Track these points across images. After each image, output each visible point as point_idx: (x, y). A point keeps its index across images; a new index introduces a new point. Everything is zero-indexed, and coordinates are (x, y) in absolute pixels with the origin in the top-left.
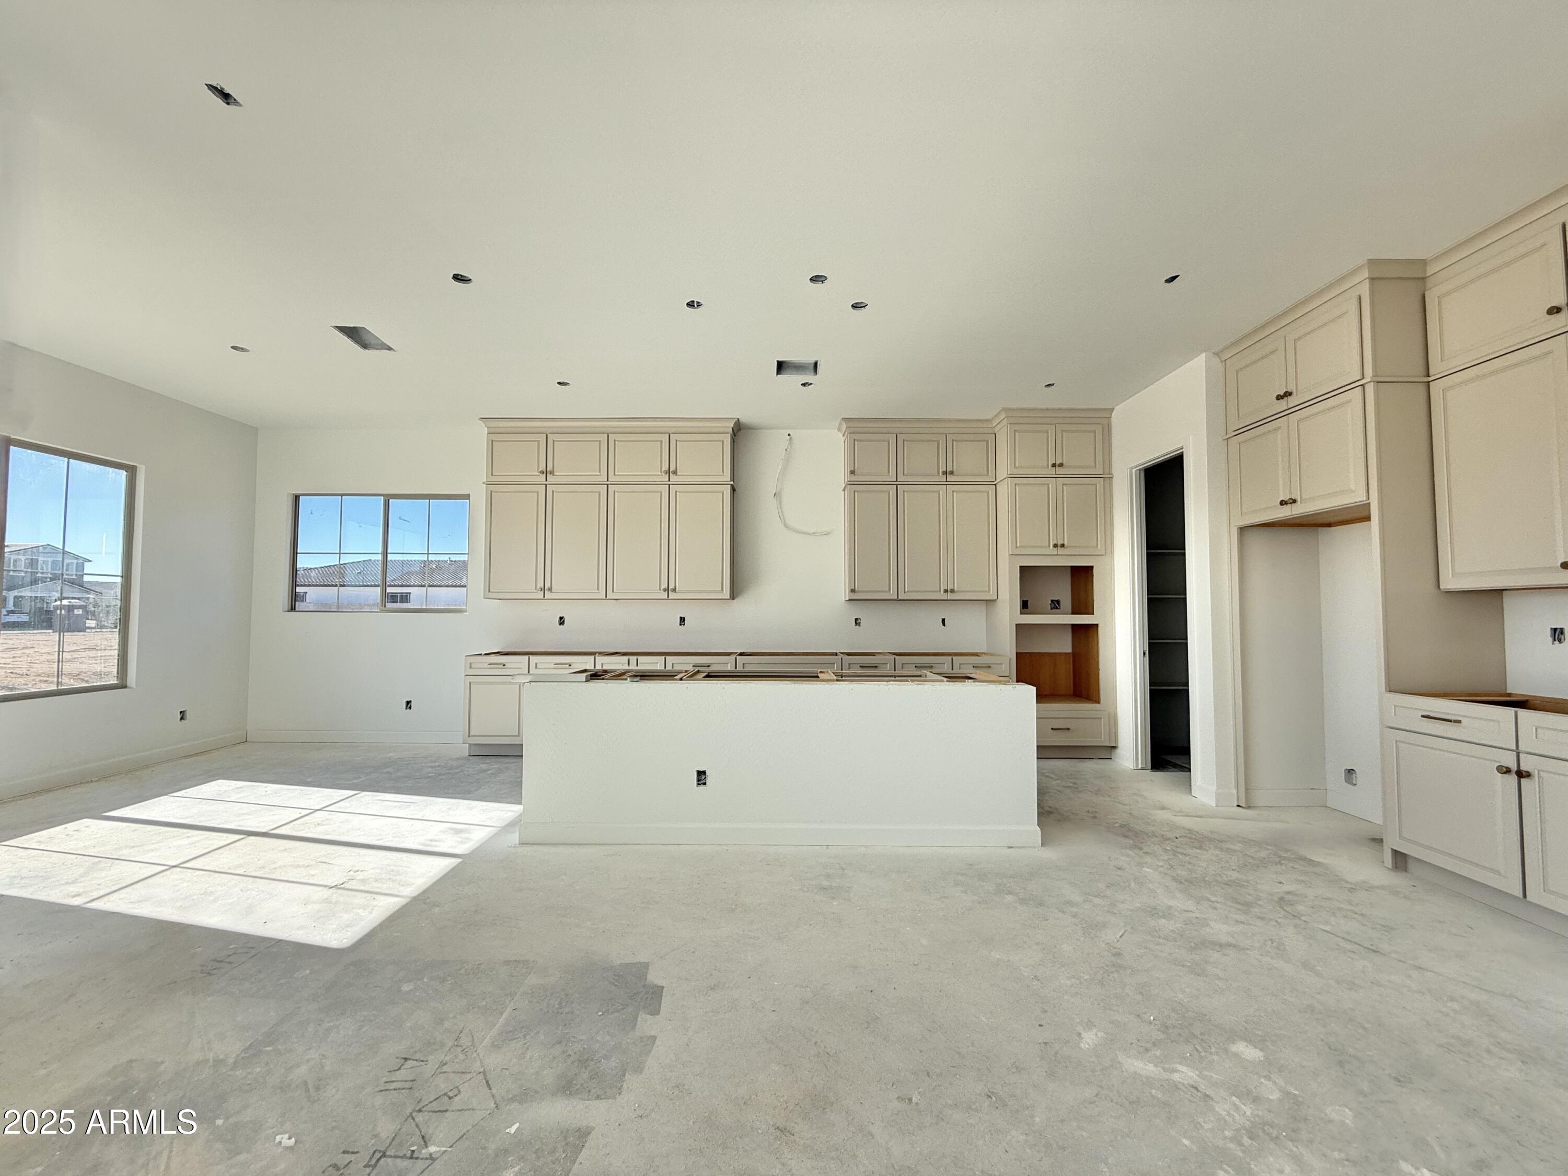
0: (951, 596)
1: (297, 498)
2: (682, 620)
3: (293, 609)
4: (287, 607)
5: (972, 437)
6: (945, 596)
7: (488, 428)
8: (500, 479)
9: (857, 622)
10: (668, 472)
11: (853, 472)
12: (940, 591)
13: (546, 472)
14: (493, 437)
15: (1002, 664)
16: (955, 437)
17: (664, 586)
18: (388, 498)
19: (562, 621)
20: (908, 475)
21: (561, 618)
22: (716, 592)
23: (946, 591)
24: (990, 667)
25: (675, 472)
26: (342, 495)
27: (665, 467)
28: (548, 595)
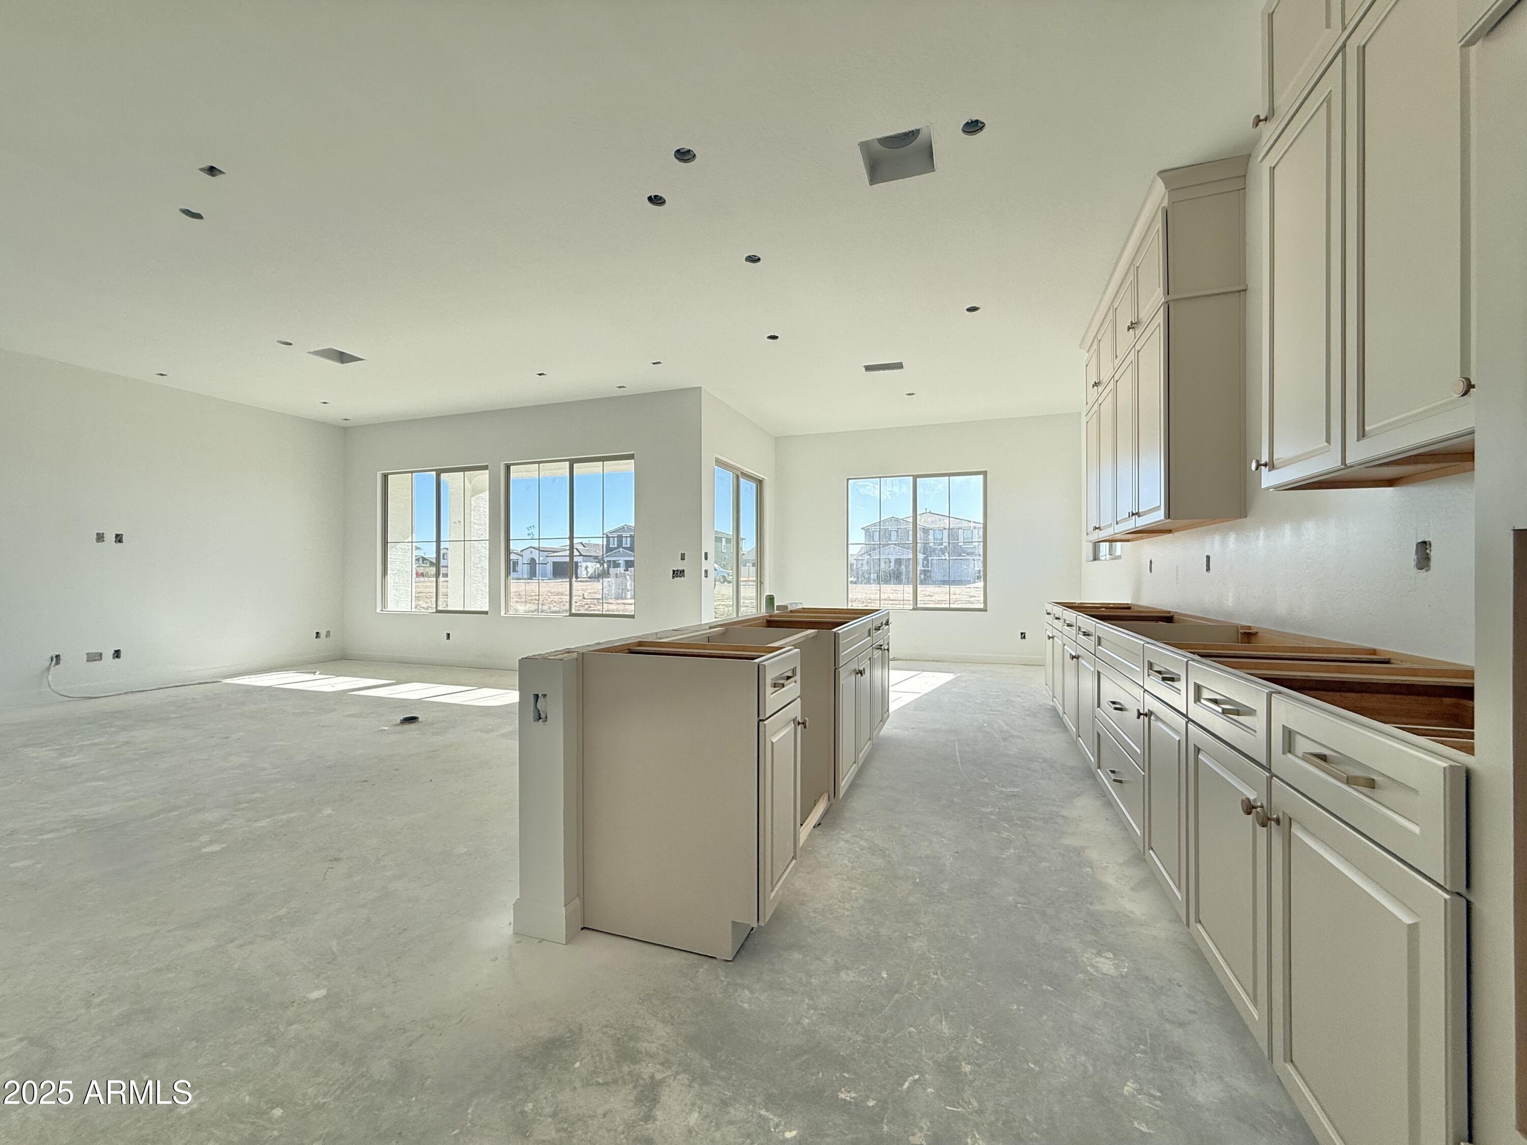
13: (1098, 384)
17: (1133, 508)
28: (1099, 535)
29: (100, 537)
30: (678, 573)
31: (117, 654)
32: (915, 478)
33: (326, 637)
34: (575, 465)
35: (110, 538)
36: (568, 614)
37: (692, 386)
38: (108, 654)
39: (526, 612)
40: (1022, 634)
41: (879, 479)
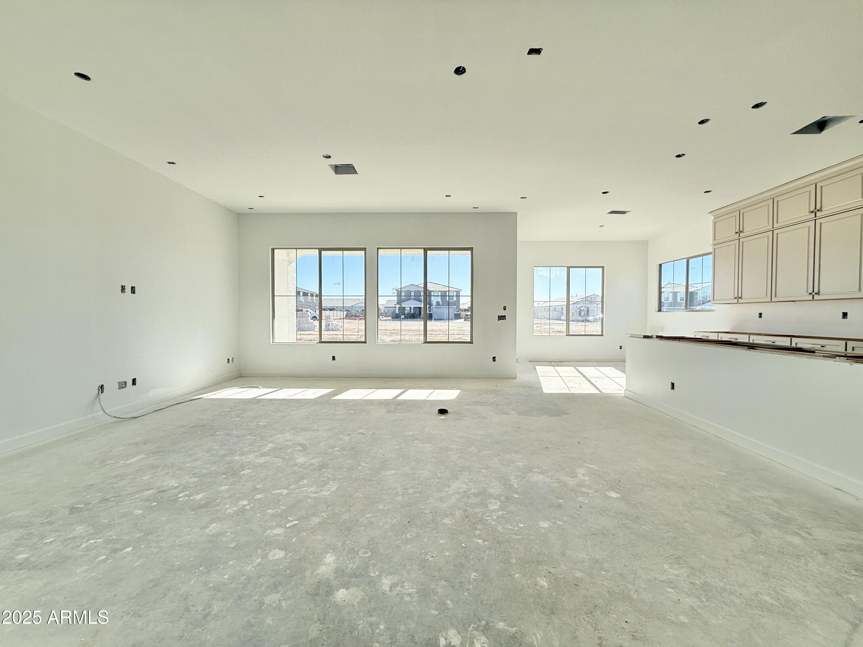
1: (660, 265)
2: (845, 314)
3: (660, 310)
4: (657, 310)
7: (714, 216)
8: (719, 241)
10: (815, 211)
13: (738, 233)
14: (714, 220)
17: (810, 291)
18: (688, 259)
19: (760, 315)
22: (855, 292)
25: (820, 210)
26: (674, 261)
27: (813, 208)
28: (740, 301)
29: (123, 289)
30: (502, 318)
31: (134, 382)
32: (569, 268)
33: (232, 362)
34: (428, 251)
35: (128, 289)
36: (423, 342)
37: (513, 212)
38: (130, 383)
39: (391, 341)
40: (620, 346)
41: (549, 268)
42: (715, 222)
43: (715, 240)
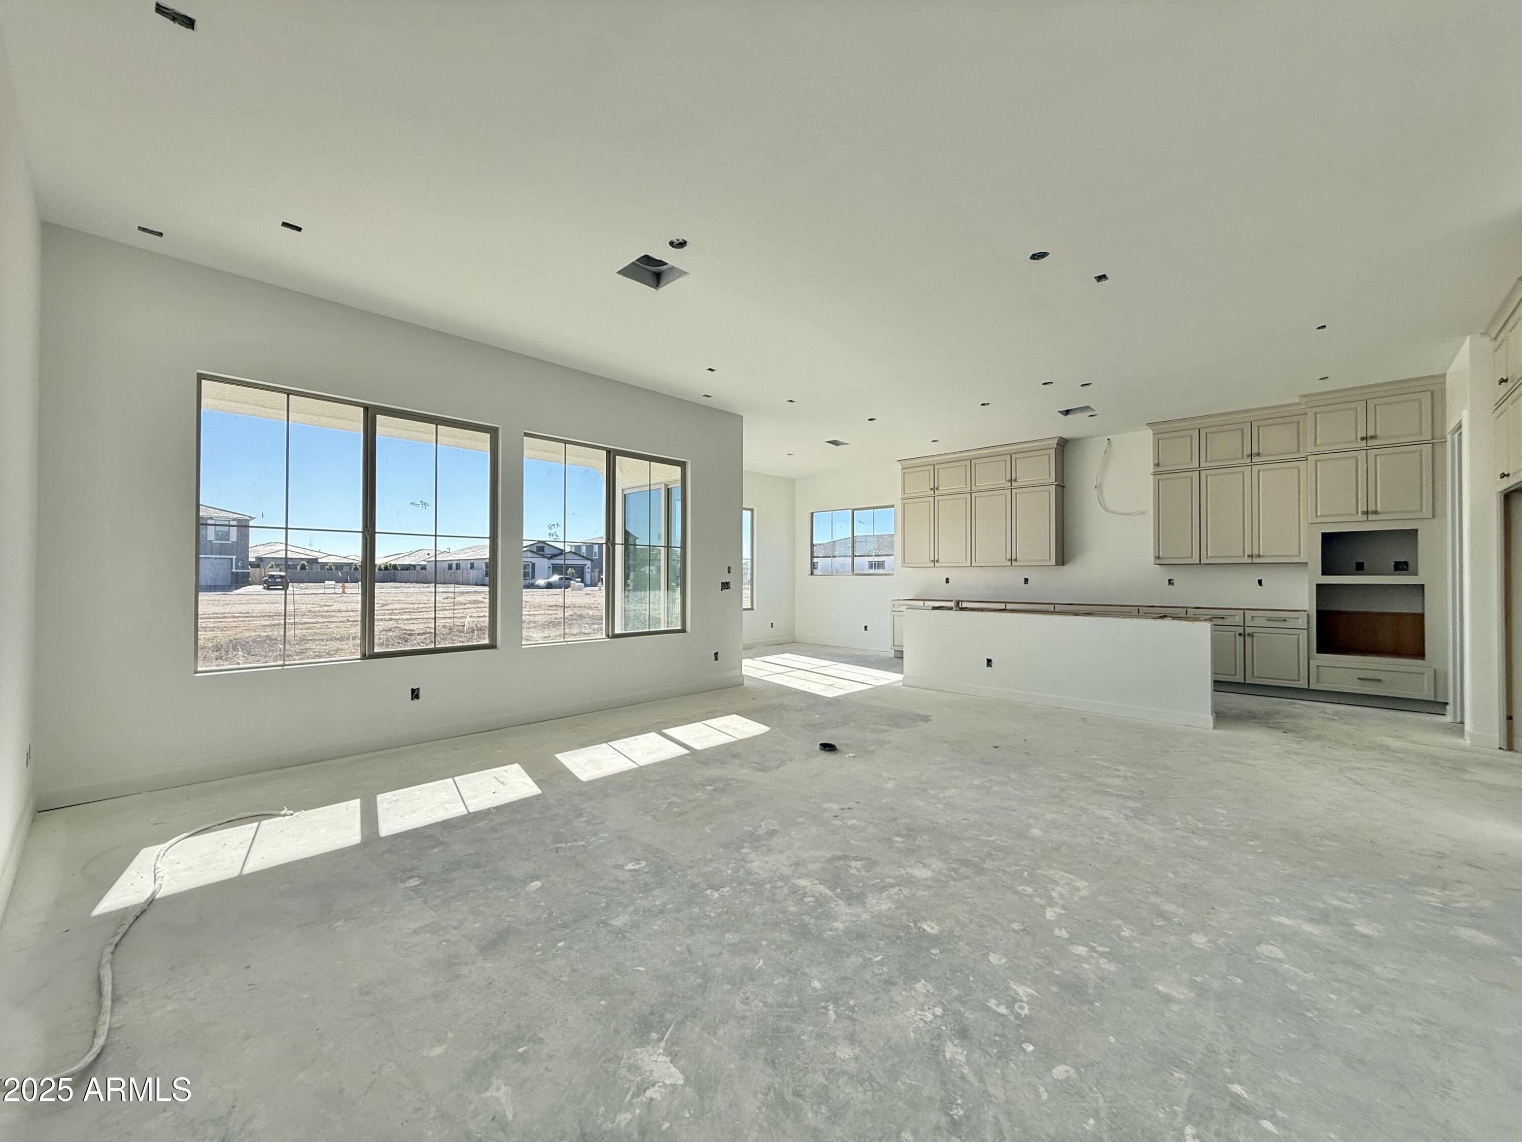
0: (1256, 560)
1: (812, 514)
2: (1026, 580)
3: (812, 574)
4: (810, 573)
5: (1280, 421)
6: (1250, 561)
7: (902, 465)
8: (909, 495)
9: (1170, 582)
10: (1011, 481)
11: (1158, 465)
12: (1244, 556)
13: (933, 489)
14: (904, 471)
15: (1299, 618)
16: (1262, 423)
17: (1009, 557)
18: (853, 510)
19: (947, 581)
20: (1210, 462)
21: (947, 579)
22: (1046, 560)
23: (1249, 556)
24: (1285, 620)
25: (1015, 480)
26: (832, 511)
27: (1008, 478)
28: (937, 565)
30: (725, 585)
34: (616, 457)
36: (608, 636)
37: (739, 414)
39: (545, 639)
42: (904, 473)
43: (904, 493)
